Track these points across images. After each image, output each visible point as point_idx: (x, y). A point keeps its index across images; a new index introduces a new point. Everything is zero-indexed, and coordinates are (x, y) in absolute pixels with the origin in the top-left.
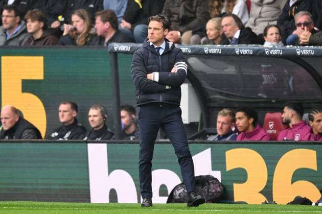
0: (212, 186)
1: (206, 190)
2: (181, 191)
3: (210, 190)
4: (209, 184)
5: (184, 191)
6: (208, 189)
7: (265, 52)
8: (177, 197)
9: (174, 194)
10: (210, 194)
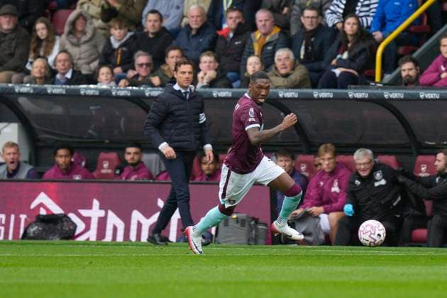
0: (65, 223)
1: (59, 228)
2: (35, 228)
3: (64, 228)
4: (63, 222)
5: (38, 229)
6: (62, 227)
7: (111, 93)
8: (32, 235)
9: (28, 231)
10: (64, 232)
